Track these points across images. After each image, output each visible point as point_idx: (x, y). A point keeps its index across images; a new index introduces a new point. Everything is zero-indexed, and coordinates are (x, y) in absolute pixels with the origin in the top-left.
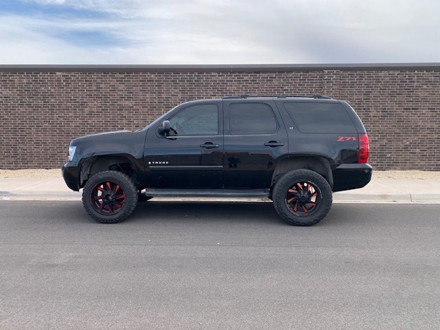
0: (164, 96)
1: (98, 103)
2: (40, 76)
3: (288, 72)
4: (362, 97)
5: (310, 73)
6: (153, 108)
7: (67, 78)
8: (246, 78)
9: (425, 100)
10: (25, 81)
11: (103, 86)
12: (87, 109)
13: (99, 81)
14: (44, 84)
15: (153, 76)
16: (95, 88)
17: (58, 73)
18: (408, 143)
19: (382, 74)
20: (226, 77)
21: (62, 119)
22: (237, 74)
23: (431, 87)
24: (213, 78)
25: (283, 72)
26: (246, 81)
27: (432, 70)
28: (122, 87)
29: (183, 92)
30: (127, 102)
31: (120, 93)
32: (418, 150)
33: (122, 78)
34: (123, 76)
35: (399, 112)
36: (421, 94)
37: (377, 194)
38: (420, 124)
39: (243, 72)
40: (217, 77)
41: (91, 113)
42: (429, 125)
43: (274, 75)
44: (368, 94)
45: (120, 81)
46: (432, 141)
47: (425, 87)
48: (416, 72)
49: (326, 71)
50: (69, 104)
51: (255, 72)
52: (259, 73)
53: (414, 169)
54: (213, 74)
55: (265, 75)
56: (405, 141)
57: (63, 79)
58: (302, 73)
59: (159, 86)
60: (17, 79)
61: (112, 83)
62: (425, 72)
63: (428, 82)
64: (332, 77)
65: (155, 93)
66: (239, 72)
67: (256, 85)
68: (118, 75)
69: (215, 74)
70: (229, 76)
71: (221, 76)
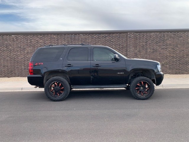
1: (31, 48)
2: (5, 37)
3: (112, 34)
4: (144, 44)
5: (122, 34)
7: (17, 38)
8: (95, 37)
9: (170, 44)
11: (33, 41)
12: (26, 51)
13: (31, 39)
14: (7, 40)
15: (55, 36)
16: (29, 42)
17: (12, 36)
18: (164, 63)
19: (152, 34)
21: (15, 56)
23: (172, 39)
24: (81, 37)
27: (172, 32)
28: (41, 41)
31: (40, 44)
32: (168, 66)
34: (41, 36)
35: (160, 50)
36: (168, 42)
38: (168, 55)
39: (94, 34)
41: (28, 53)
42: (172, 55)
43: (107, 35)
44: (146, 42)
45: (41, 39)
46: (173, 62)
47: (170, 39)
48: (166, 33)
49: (129, 33)
50: (18, 49)
51: (99, 34)
52: (100, 34)
53: (167, 74)
55: (103, 35)
56: (162, 62)
57: (15, 38)
58: (118, 34)
59: (57, 40)
61: (37, 40)
62: (170, 33)
63: (171, 37)
64: (131, 36)
65: (56, 43)
66: (92, 34)
67: (99, 40)
68: (39, 36)
69: (81, 35)
70: (88, 36)
71: (84, 36)
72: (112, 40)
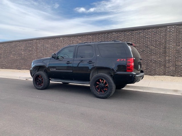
2: (56, 39)
3: (148, 29)
5: (159, 29)
8: (128, 34)
10: (52, 41)
11: (74, 41)
13: (73, 40)
14: (57, 42)
15: (90, 36)
16: (72, 42)
20: (119, 34)
22: (124, 32)
24: (114, 35)
25: (145, 29)
34: (80, 37)
37: (172, 89)
39: (126, 31)
43: (141, 31)
49: (168, 27)
51: (132, 31)
52: (134, 31)
54: (113, 33)
55: (137, 32)
57: (62, 40)
58: (155, 29)
59: (93, 40)
60: (50, 41)
61: (77, 40)
64: (172, 29)
66: (124, 31)
67: (132, 37)
68: (79, 37)
69: (114, 33)
70: (120, 33)
71: (117, 34)
72: (147, 37)
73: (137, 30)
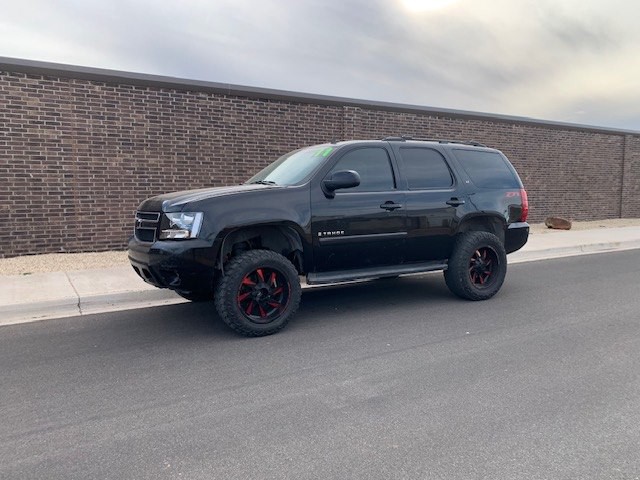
0: (119, 124)
3: (303, 104)
6: (98, 144)
8: (248, 106)
20: (221, 103)
22: (236, 99)
24: (202, 102)
26: (249, 110)
28: (34, 102)
29: (153, 119)
30: (46, 132)
33: (35, 86)
39: (245, 97)
40: (206, 100)
43: (285, 106)
45: (32, 91)
49: (346, 107)
51: (261, 100)
52: (266, 100)
54: (201, 95)
55: (275, 105)
58: (319, 107)
59: (110, 106)
64: (352, 116)
65: (102, 118)
66: (239, 97)
67: (263, 119)
69: (203, 96)
70: (226, 101)
71: (212, 99)
72: (301, 126)
73: (277, 101)
